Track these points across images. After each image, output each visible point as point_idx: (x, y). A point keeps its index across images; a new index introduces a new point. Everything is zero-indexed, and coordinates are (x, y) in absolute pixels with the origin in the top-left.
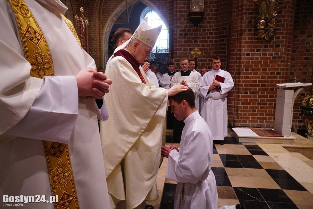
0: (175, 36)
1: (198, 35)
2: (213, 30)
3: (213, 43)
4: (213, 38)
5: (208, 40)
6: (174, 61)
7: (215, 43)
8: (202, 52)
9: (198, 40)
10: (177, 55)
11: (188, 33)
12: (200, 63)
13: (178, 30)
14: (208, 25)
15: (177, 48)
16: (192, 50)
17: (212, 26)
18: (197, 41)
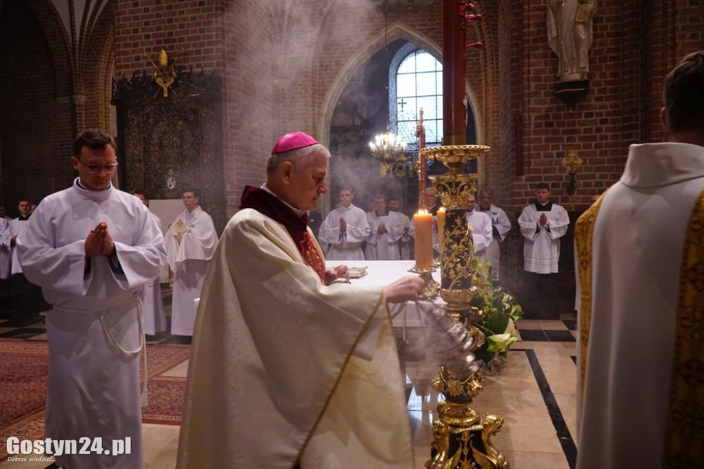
0: (526, 129)
1: (575, 126)
2: (608, 114)
3: (609, 141)
4: (607, 130)
5: (598, 135)
6: (525, 179)
7: (612, 141)
8: (585, 161)
9: (576, 136)
10: (531, 167)
11: (555, 123)
12: (582, 182)
13: (533, 117)
14: (598, 104)
15: (531, 152)
16: (563, 157)
17: (605, 107)
18: (574, 138)
